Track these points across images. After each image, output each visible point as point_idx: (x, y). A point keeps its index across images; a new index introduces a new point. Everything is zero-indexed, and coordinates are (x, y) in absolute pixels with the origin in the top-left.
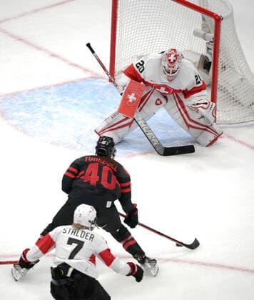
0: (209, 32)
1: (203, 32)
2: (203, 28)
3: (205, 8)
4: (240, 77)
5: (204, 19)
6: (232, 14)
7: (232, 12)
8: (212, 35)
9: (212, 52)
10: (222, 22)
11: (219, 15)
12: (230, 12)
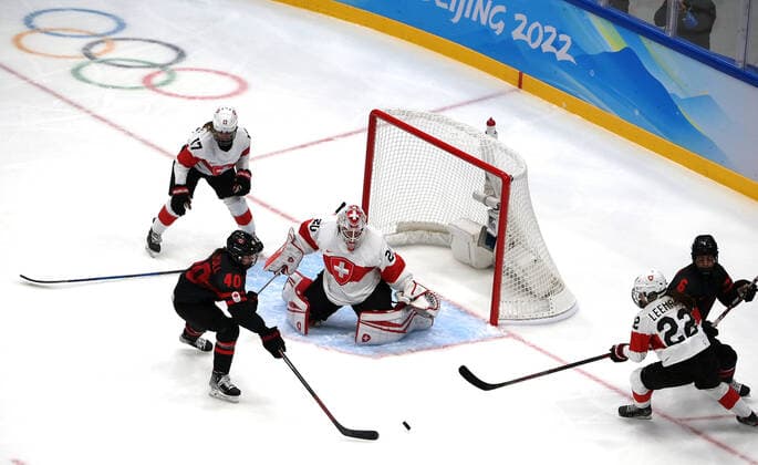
0: (494, 196)
1: (485, 195)
2: (486, 189)
3: (490, 164)
4: (534, 258)
5: (487, 178)
6: (525, 175)
7: (526, 171)
8: (497, 200)
9: (496, 223)
10: (512, 183)
11: (509, 174)
12: (523, 171)
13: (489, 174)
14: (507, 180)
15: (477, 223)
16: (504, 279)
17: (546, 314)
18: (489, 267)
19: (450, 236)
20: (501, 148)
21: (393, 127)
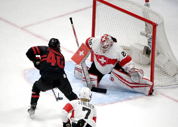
1: (146, 33)
2: (146, 30)
3: (147, 19)
4: (168, 59)
5: (146, 25)
6: (163, 23)
8: (151, 35)
10: (157, 27)
11: (155, 23)
12: (162, 21)
13: (147, 23)
14: (155, 26)
15: (142, 45)
16: (156, 69)
17: (174, 83)
18: (149, 64)
19: (131, 51)
20: (152, 12)
21: (104, 5)
